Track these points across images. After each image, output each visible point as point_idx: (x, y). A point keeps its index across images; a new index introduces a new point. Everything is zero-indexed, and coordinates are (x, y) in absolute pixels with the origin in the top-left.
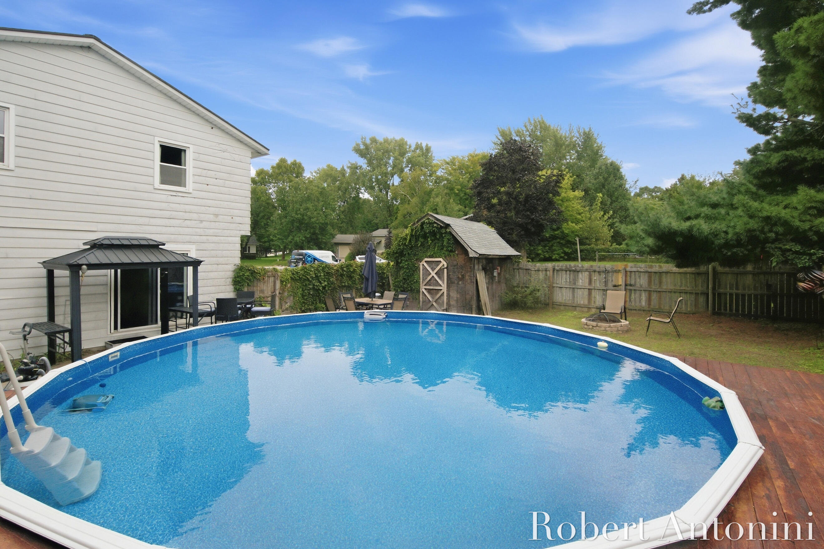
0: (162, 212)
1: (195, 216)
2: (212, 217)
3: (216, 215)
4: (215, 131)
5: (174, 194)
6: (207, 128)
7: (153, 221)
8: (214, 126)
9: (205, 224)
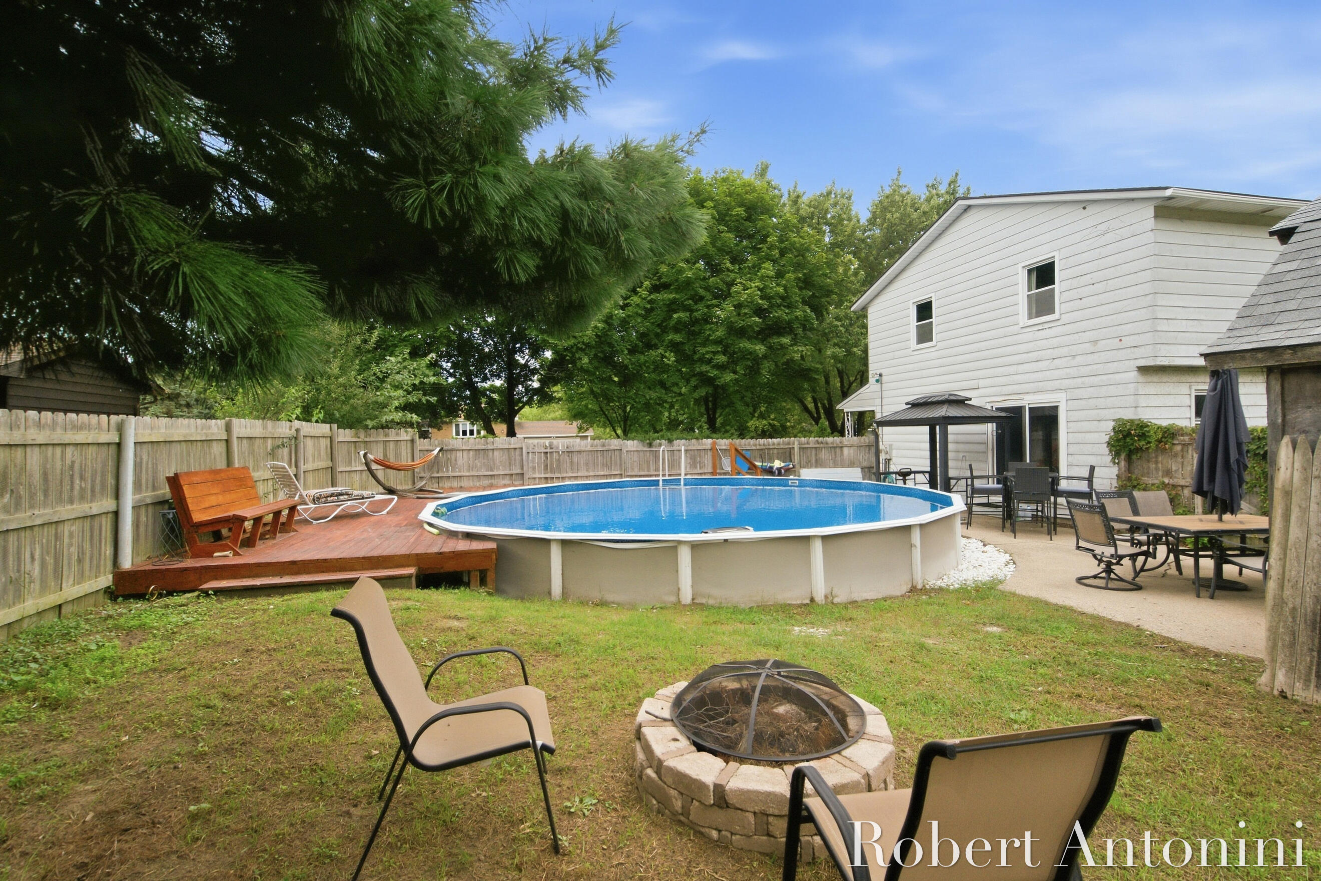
0: (1030, 355)
1: (1065, 351)
2: (1088, 347)
3: (1095, 342)
4: (1091, 209)
5: (1040, 327)
6: (1078, 212)
7: (1021, 368)
8: (1085, 205)
9: (1079, 360)
